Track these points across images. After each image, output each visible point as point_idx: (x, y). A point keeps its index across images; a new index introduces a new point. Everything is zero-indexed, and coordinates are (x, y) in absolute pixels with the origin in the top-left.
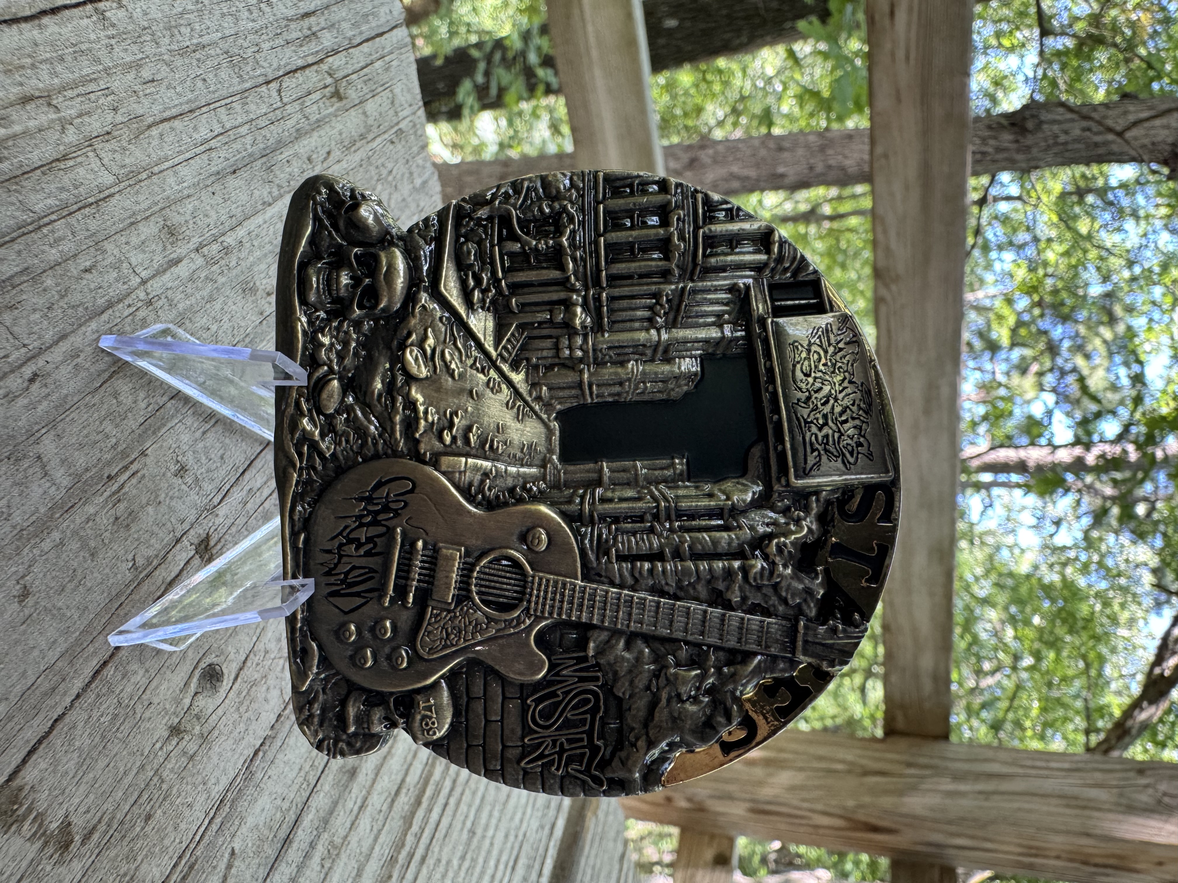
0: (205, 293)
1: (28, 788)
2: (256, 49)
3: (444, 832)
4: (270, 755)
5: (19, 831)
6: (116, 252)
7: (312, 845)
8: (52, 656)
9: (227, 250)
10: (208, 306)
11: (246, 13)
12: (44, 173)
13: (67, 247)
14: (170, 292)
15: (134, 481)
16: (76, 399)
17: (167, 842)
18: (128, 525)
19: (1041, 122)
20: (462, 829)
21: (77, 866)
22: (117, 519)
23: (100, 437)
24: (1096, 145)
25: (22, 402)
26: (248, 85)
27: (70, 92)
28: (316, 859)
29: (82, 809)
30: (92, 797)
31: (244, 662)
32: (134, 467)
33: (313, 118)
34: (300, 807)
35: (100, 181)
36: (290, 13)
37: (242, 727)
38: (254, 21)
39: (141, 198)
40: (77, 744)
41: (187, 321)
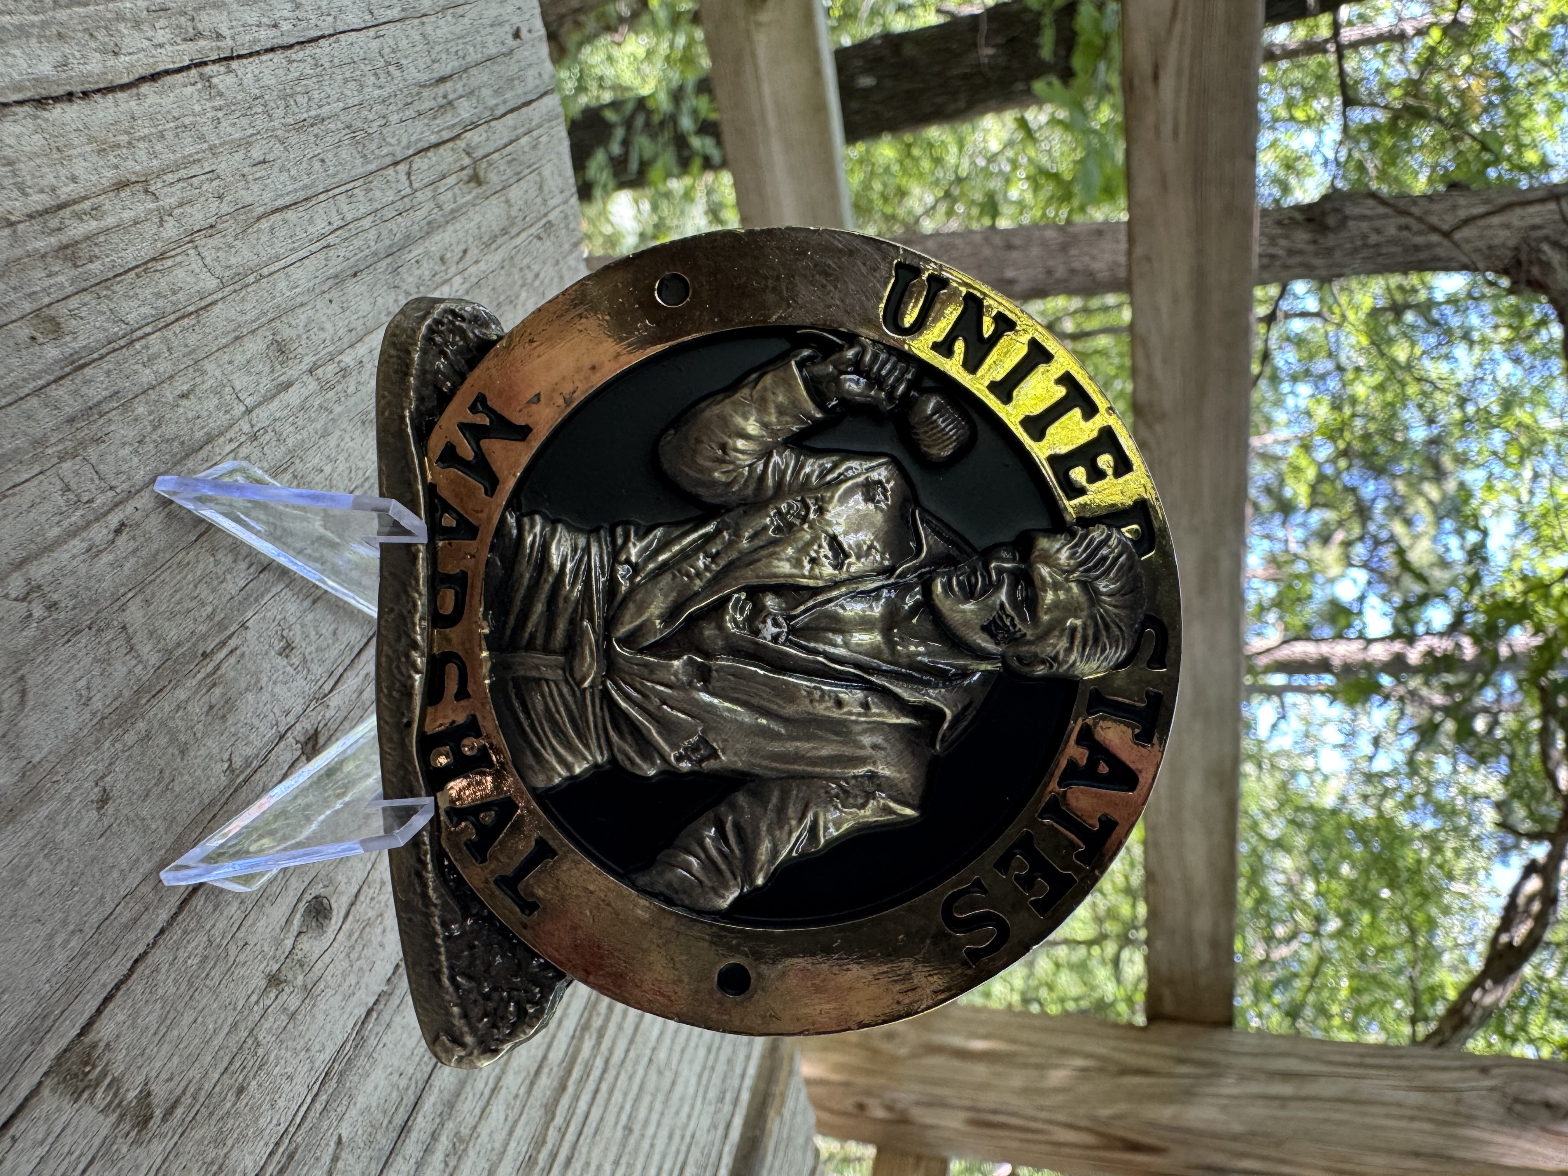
0: (319, 425)
1: (102, 1045)
2: (383, 122)
3: (594, 1125)
4: (385, 1017)
5: (92, 1098)
6: (218, 373)
7: (434, 1136)
8: (134, 879)
9: (344, 372)
10: (322, 442)
11: (373, 78)
12: (138, 276)
13: (164, 367)
14: (278, 424)
15: (232, 660)
16: (168, 556)
17: (262, 1122)
18: (224, 716)
19: (1346, 218)
20: (616, 1123)
21: (157, 1148)
22: (211, 707)
23: (193, 604)
24: (1417, 248)
25: (106, 558)
26: (372, 167)
27: (170, 175)
28: (438, 1156)
29: (164, 1076)
30: (176, 1060)
31: (356, 896)
32: (232, 643)
33: (448, 207)
34: (420, 1086)
35: (201, 284)
36: (424, 77)
37: (352, 979)
38: (380, 87)
39: (248, 306)
40: (160, 992)
41: (297, 461)
